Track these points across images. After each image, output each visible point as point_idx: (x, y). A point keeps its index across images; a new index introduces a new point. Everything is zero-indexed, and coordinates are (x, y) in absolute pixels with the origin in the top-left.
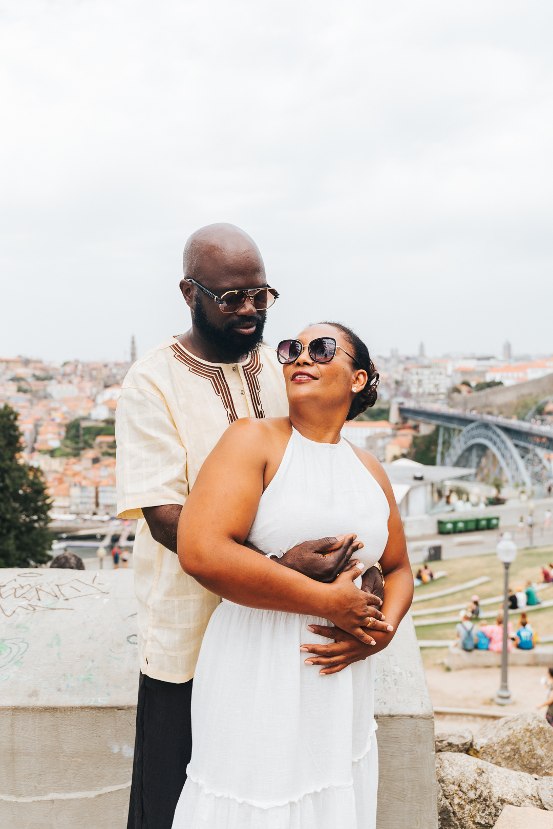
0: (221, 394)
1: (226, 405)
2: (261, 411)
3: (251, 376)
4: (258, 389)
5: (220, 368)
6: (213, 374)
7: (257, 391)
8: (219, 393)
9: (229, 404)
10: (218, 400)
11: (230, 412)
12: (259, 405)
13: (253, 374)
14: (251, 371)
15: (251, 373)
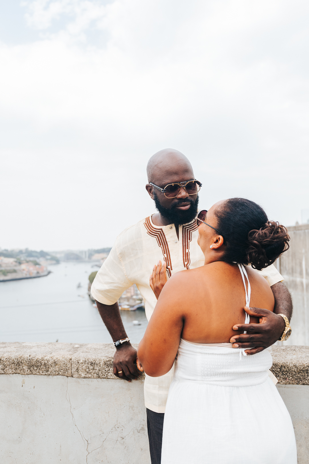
0: (162, 246)
1: (164, 252)
2: (187, 253)
3: (187, 232)
4: (190, 240)
5: (162, 229)
6: (157, 233)
7: (189, 241)
8: (161, 245)
9: (166, 251)
10: (160, 249)
11: (166, 256)
12: (187, 249)
13: (190, 231)
14: (189, 229)
15: (189, 230)
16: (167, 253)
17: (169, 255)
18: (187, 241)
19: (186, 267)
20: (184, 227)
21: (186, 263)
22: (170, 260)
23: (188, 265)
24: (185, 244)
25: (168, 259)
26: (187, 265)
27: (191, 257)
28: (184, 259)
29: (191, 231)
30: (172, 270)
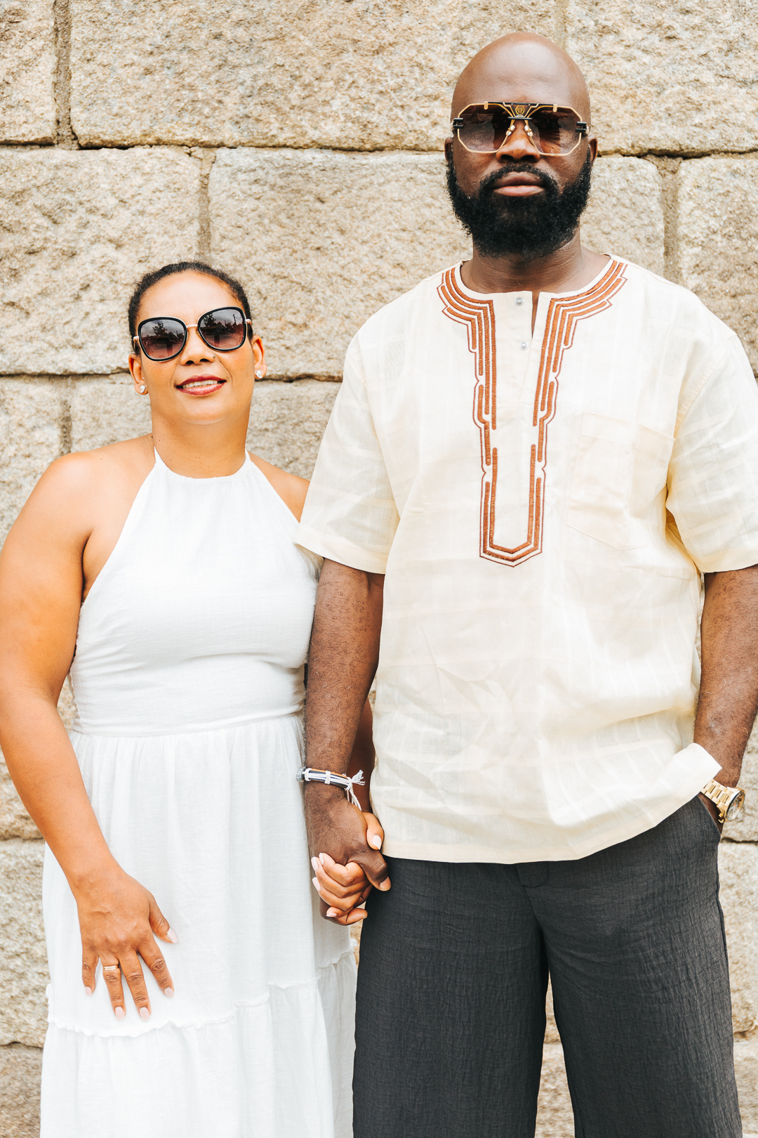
0: (477, 350)
1: (481, 368)
2: (552, 382)
3: (563, 318)
4: (566, 343)
5: (490, 302)
6: (474, 314)
7: (563, 346)
8: (474, 347)
9: (487, 366)
10: (469, 360)
11: (483, 381)
12: (554, 371)
13: (571, 317)
14: (569, 310)
15: (568, 313)
16: (487, 374)
17: (494, 382)
18: (558, 347)
19: (538, 426)
20: (556, 303)
21: (541, 414)
22: (494, 397)
23: (546, 422)
24: (550, 353)
25: (487, 392)
26: (542, 420)
27: (562, 398)
28: (537, 400)
29: (575, 319)
30: (494, 428)
